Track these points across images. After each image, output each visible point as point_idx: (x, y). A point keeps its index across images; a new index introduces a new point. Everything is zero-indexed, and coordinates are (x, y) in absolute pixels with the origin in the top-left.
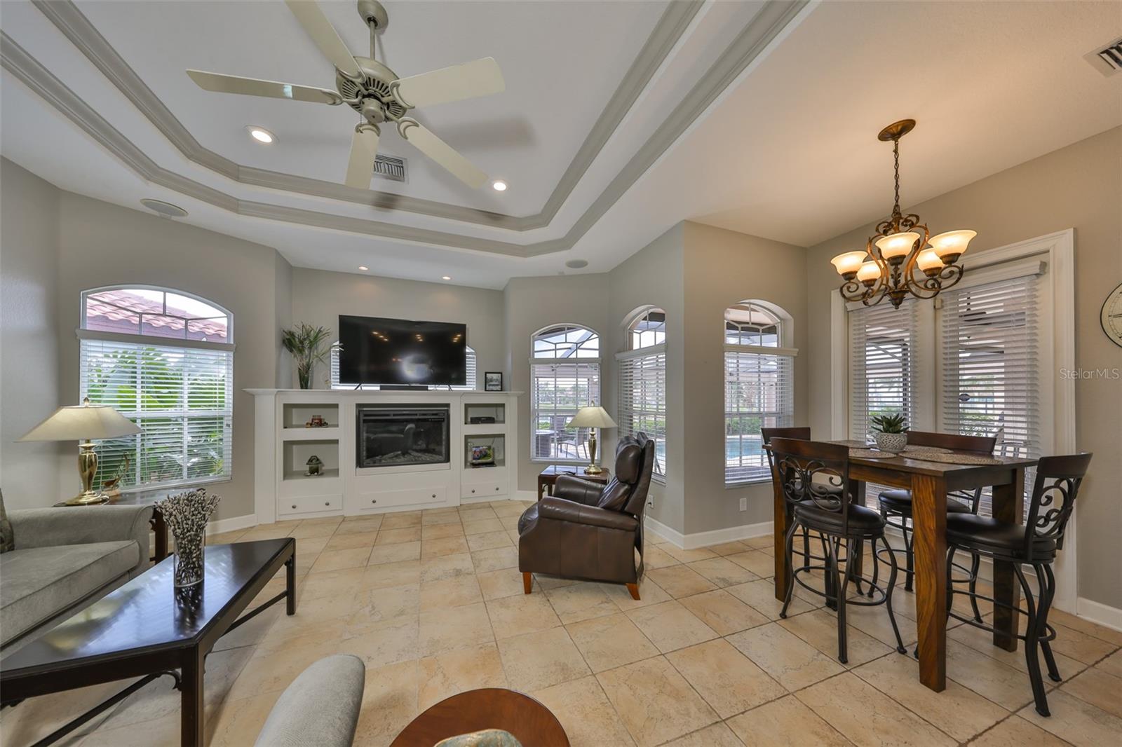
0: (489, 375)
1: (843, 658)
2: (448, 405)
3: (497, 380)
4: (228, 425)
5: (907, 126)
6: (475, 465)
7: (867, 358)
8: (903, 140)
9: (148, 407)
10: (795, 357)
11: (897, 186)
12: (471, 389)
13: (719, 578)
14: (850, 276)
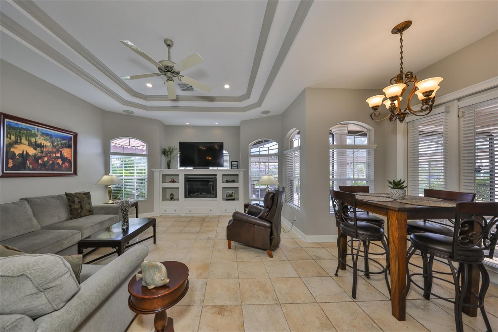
0: (233, 163)
1: (354, 296)
2: (216, 175)
3: (236, 164)
4: (146, 182)
5: (407, 25)
6: (227, 200)
7: (419, 148)
8: (404, 33)
9: (126, 175)
10: (375, 149)
11: (402, 58)
12: (227, 168)
13: (316, 256)
14: (375, 108)
